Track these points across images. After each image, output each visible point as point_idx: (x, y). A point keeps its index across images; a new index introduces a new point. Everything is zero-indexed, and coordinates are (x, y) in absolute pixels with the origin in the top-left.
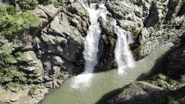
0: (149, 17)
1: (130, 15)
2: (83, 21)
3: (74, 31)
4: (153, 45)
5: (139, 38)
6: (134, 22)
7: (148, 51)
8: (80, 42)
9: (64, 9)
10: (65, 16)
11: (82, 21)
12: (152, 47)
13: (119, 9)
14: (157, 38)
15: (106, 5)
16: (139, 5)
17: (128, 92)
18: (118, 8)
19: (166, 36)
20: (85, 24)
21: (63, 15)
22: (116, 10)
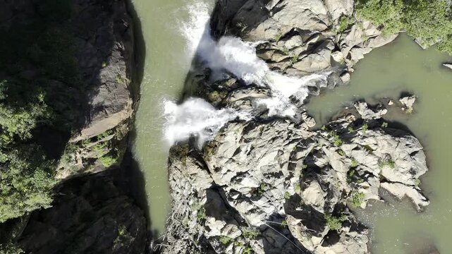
0: (224, 205)
1: (242, 157)
2: (286, 57)
3: (276, 31)
4: (180, 198)
5: (198, 159)
6: (228, 159)
7: (175, 181)
8: (252, 33)
9: (329, 34)
10: (317, 30)
11: (285, 55)
12: (178, 193)
13: (262, 137)
14: (187, 213)
15: (288, 118)
16: (254, 192)
17: (119, 81)
18: (267, 137)
19: (182, 232)
20: (278, 58)
21: (321, 25)
22: (265, 129)
